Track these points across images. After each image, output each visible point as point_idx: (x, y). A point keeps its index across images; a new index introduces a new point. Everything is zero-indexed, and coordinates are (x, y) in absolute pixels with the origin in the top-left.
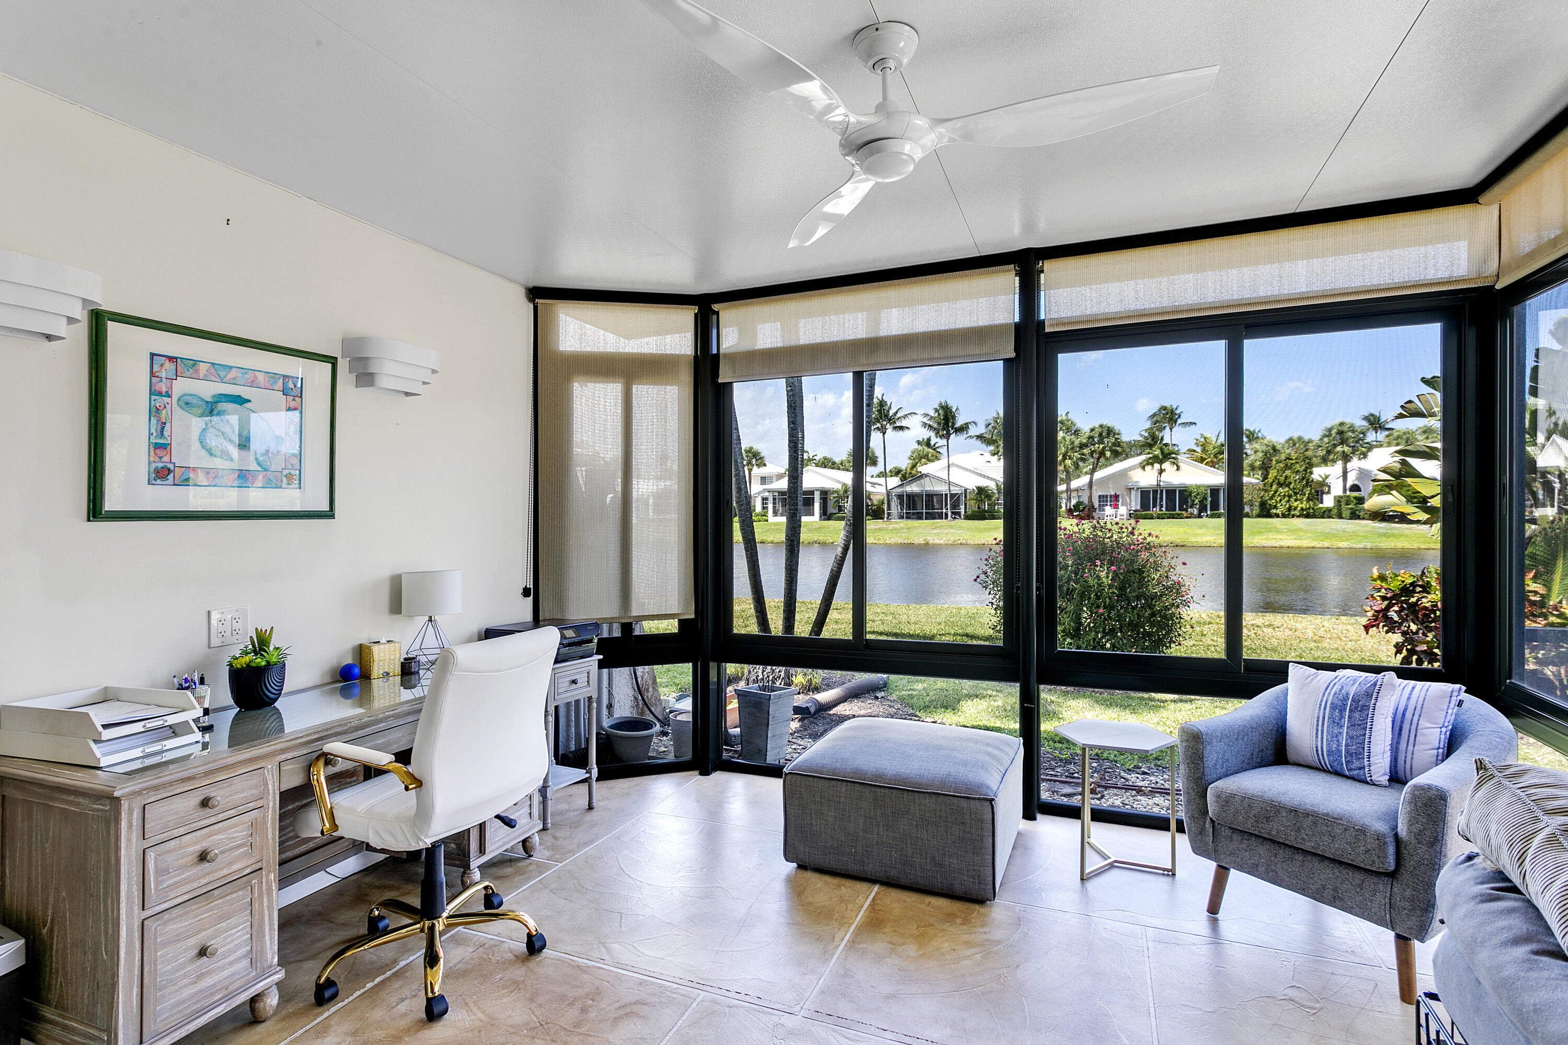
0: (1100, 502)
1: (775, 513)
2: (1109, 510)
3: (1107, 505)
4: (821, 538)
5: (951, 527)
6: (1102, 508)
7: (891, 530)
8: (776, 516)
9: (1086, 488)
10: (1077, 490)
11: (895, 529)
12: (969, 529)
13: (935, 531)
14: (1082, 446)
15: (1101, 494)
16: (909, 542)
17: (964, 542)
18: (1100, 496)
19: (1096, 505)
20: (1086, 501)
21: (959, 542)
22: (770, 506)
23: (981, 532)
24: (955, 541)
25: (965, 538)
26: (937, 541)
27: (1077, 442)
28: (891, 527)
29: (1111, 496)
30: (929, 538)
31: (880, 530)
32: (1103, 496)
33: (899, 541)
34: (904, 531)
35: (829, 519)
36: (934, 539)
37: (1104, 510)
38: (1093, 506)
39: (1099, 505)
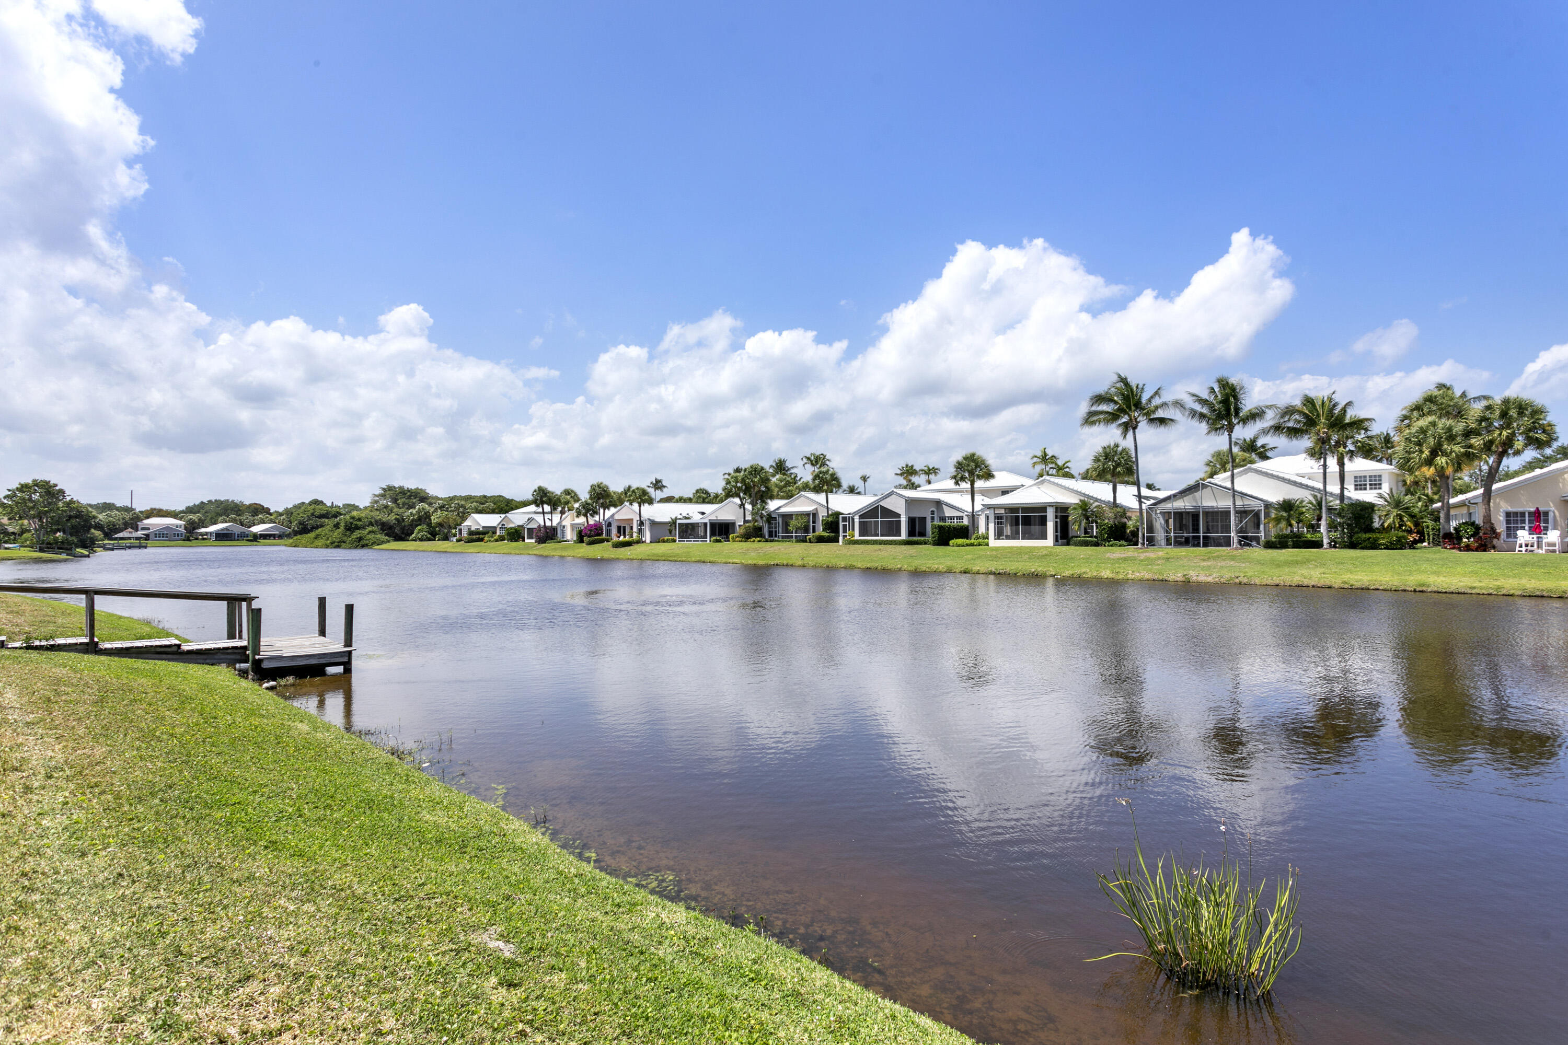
0: (1508, 522)
1: (999, 535)
2: (1523, 536)
3: (1523, 528)
4: (1039, 569)
5: (1233, 558)
6: (1511, 532)
7: (1142, 561)
8: (999, 538)
9: (1480, 500)
10: (1462, 504)
11: (1147, 559)
12: (1259, 562)
13: (1205, 564)
14: (1468, 433)
15: (1510, 509)
16: (1161, 578)
17: (1245, 580)
18: (1508, 514)
19: (1501, 528)
20: (1479, 520)
21: (1237, 581)
22: (992, 526)
23: (1278, 566)
24: (1231, 578)
25: (1249, 575)
26: (1203, 578)
27: (1459, 427)
28: (1142, 556)
29: (1530, 513)
30: (1191, 573)
31: (1125, 559)
32: (1516, 514)
33: (1147, 576)
34: (1159, 562)
35: (1068, 544)
36: (1199, 575)
37: (1516, 537)
38: (1493, 530)
39: (1508, 529)
